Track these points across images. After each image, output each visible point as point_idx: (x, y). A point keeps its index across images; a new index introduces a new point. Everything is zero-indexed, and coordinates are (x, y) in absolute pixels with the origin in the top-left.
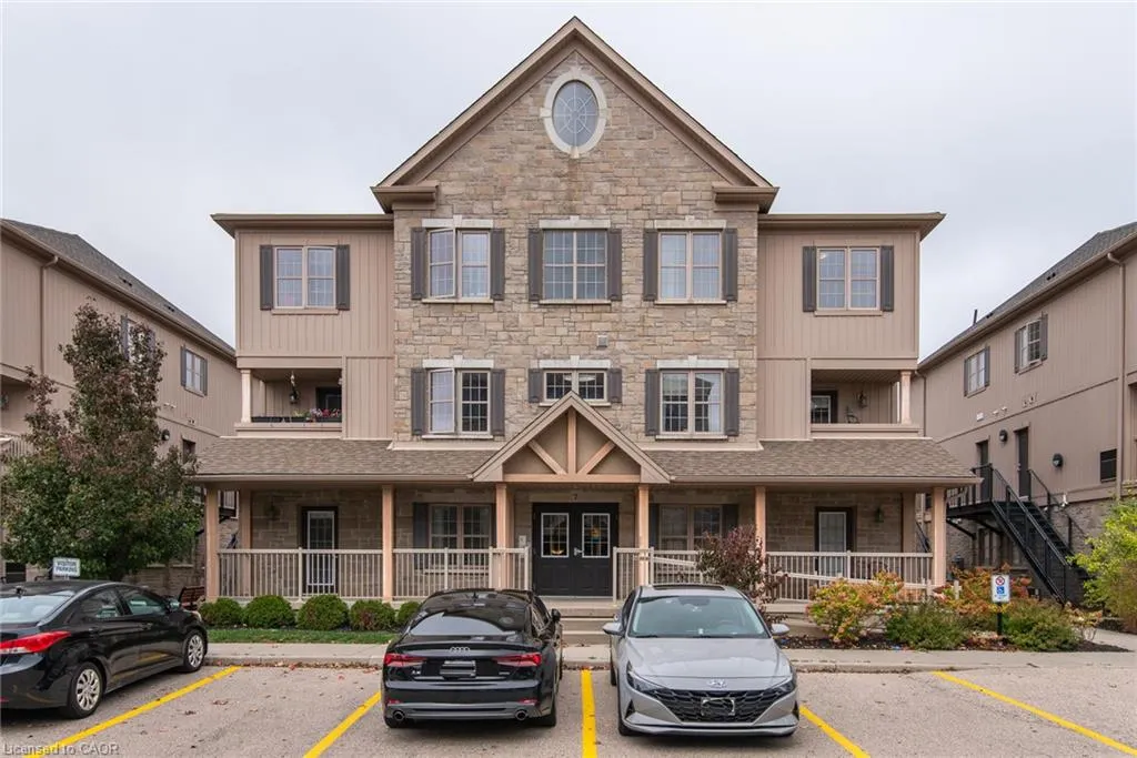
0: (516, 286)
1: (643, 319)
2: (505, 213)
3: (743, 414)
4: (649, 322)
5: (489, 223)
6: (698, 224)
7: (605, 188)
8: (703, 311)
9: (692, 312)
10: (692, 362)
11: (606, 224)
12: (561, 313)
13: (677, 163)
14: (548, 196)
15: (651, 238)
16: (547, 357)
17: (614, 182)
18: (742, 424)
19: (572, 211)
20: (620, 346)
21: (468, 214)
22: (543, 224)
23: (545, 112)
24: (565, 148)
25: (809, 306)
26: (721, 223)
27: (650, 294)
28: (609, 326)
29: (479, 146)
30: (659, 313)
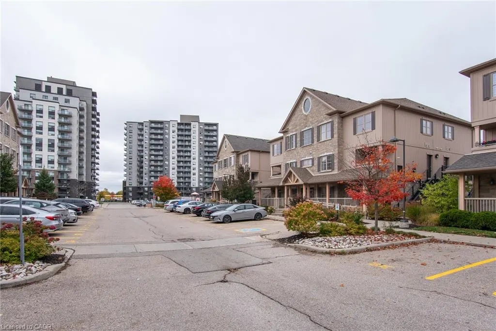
0: (298, 145)
1: (317, 146)
2: (297, 130)
3: (335, 164)
4: (318, 147)
5: (295, 133)
6: (326, 122)
7: (311, 120)
8: (327, 142)
9: (325, 142)
10: (326, 154)
11: (311, 127)
12: (305, 148)
13: (323, 109)
14: (303, 124)
15: (319, 128)
16: (303, 158)
17: (312, 118)
18: (335, 167)
19: (306, 126)
20: (314, 153)
21: (292, 132)
22: (302, 130)
23: (303, 108)
24: (305, 113)
25: (355, 133)
26: (330, 120)
27: (318, 140)
28: (311, 149)
29: (293, 118)
30: (320, 144)
